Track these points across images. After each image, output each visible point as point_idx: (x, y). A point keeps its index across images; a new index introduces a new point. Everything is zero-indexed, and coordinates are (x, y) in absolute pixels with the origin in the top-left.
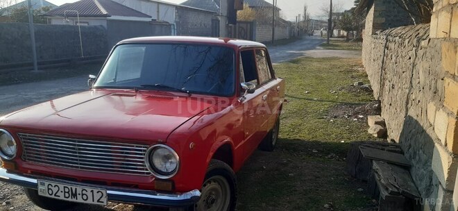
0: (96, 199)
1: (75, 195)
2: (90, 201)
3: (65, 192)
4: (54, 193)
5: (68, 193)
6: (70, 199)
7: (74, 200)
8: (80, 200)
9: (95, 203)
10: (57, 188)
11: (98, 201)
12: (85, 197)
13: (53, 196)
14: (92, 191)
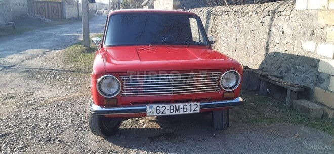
0: (193, 110)
1: (178, 110)
2: (188, 112)
3: (170, 109)
4: (161, 112)
5: (173, 109)
6: (174, 114)
7: (177, 113)
8: (181, 112)
9: (192, 112)
10: (164, 108)
11: (194, 111)
12: (185, 110)
13: (161, 114)
14: (191, 105)
